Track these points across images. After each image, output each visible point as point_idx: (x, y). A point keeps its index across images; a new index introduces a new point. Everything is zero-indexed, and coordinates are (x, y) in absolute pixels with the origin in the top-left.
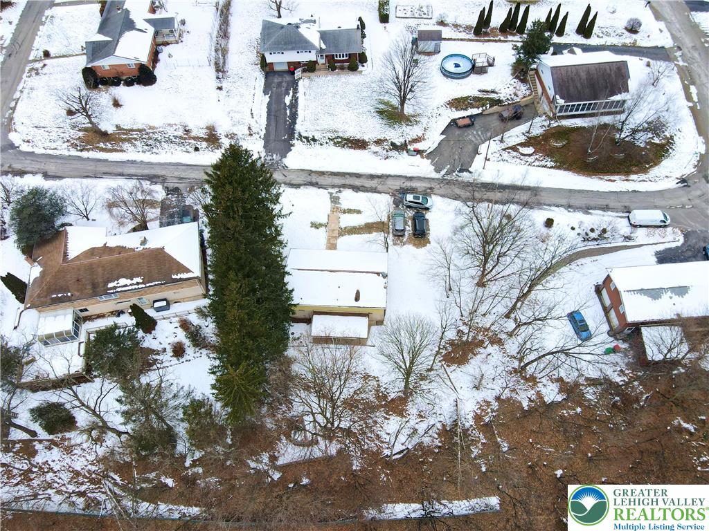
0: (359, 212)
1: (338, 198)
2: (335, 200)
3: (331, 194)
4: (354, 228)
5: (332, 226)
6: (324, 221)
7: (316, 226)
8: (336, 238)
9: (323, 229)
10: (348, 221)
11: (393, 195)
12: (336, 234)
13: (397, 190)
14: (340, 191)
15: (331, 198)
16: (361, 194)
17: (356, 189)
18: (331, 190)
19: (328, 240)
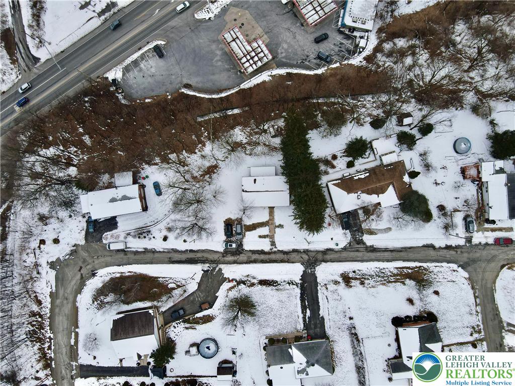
0: (260, 237)
1: (272, 245)
2: (273, 243)
3: (276, 247)
4: (261, 227)
5: (272, 227)
6: (277, 230)
7: (281, 226)
8: (270, 220)
9: (277, 224)
10: (265, 231)
11: (243, 250)
12: (270, 222)
13: (241, 253)
14: (271, 249)
15: (275, 244)
16: (260, 248)
17: (262, 252)
18: (275, 249)
19: (273, 218)
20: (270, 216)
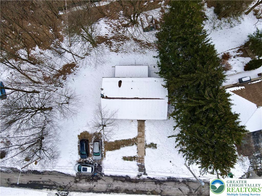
0: (125, 158)
1: (140, 170)
2: (142, 168)
3: (145, 174)
4: (127, 145)
5: (142, 146)
6: (148, 150)
7: (153, 146)
8: (138, 136)
9: (148, 143)
10: (131, 151)
11: (102, 174)
12: (139, 139)
13: (99, 179)
14: (139, 176)
15: (145, 170)
16: (124, 174)
17: (127, 179)
18: (144, 176)
19: (144, 134)
20: (139, 131)
